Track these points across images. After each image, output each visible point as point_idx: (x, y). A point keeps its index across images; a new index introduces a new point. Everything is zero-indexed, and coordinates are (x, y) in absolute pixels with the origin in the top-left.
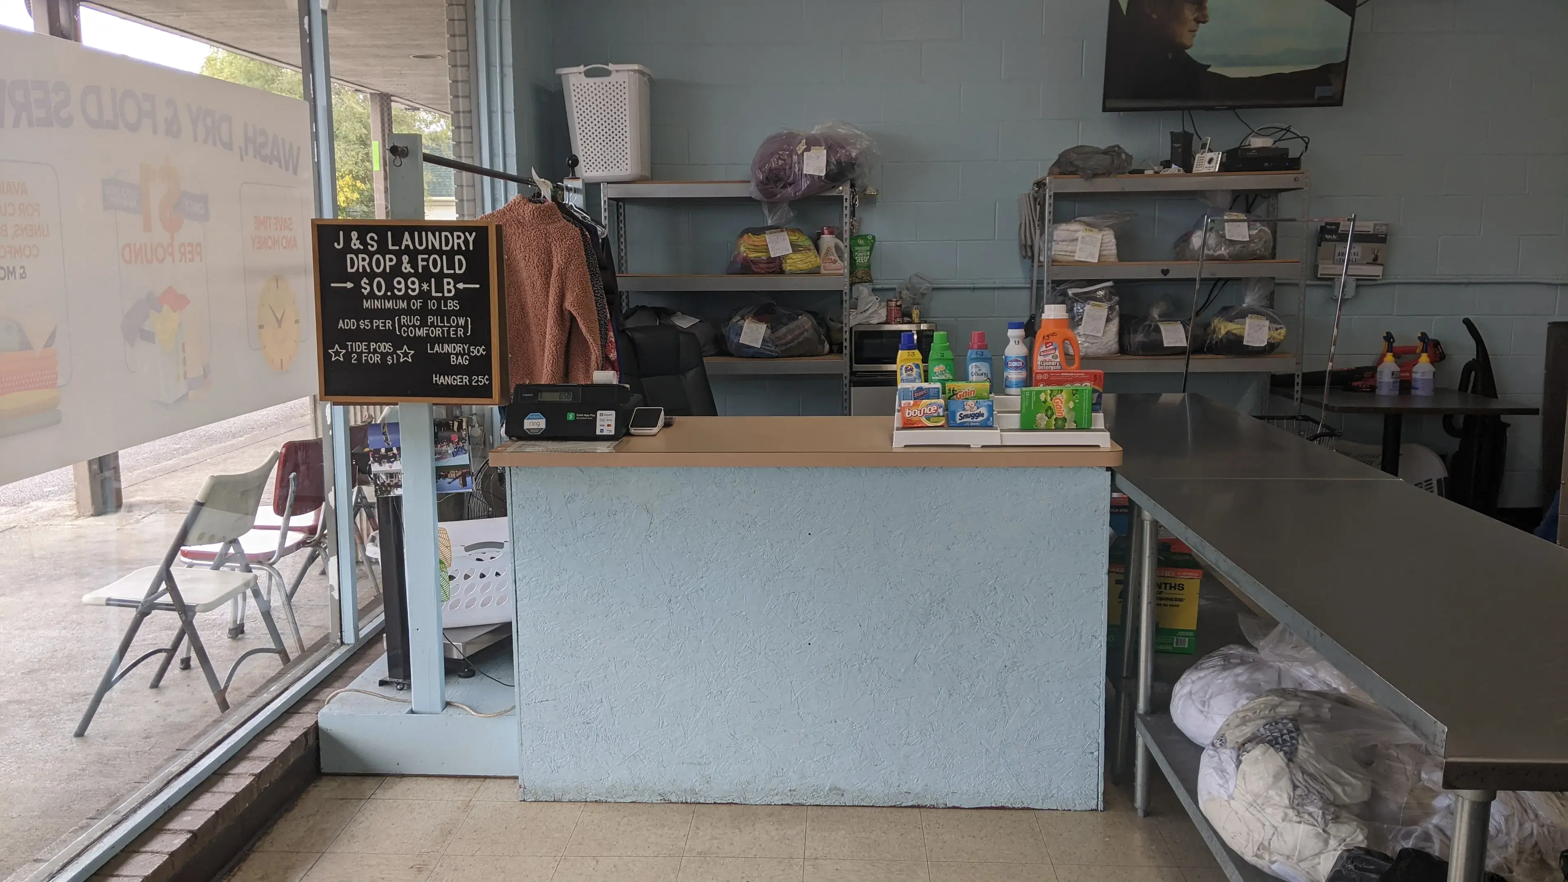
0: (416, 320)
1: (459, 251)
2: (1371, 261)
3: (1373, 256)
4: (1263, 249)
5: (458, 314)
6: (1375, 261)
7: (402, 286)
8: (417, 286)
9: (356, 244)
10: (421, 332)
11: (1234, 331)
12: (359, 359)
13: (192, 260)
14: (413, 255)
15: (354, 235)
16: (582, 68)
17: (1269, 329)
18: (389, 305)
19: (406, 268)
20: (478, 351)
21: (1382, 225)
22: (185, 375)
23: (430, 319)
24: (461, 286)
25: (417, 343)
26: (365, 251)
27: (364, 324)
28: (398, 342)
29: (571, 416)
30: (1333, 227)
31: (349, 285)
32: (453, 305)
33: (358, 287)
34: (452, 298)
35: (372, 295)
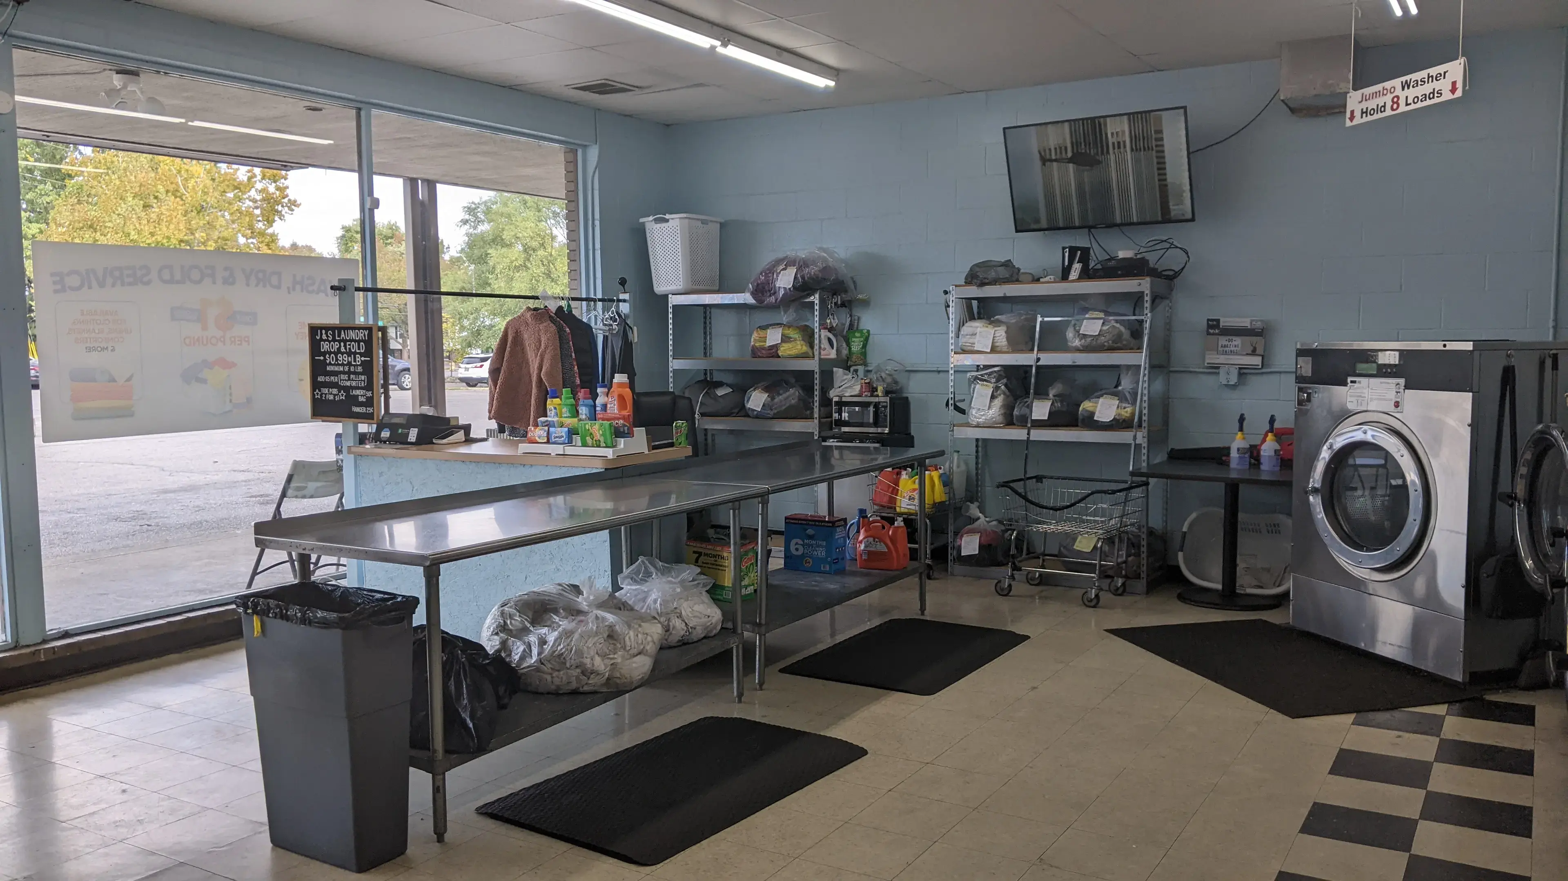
0: (346, 377)
1: (362, 341)
2: (1250, 352)
3: (1252, 348)
4: (1110, 342)
5: (361, 374)
6: (1254, 353)
7: (341, 359)
8: (346, 359)
9: (324, 337)
10: (348, 384)
11: (1088, 409)
12: (325, 397)
13: (241, 344)
14: (345, 341)
15: (324, 332)
16: (651, 218)
17: (1118, 407)
18: (336, 369)
19: (343, 349)
20: (369, 394)
21: (1257, 321)
22: (231, 401)
23: (352, 376)
24: (363, 359)
25: (347, 389)
26: (327, 340)
27: (327, 379)
28: (340, 388)
29: (400, 431)
30: (1215, 323)
31: (322, 358)
32: (360, 369)
33: (325, 359)
34: (360, 365)
35: (330, 364)
